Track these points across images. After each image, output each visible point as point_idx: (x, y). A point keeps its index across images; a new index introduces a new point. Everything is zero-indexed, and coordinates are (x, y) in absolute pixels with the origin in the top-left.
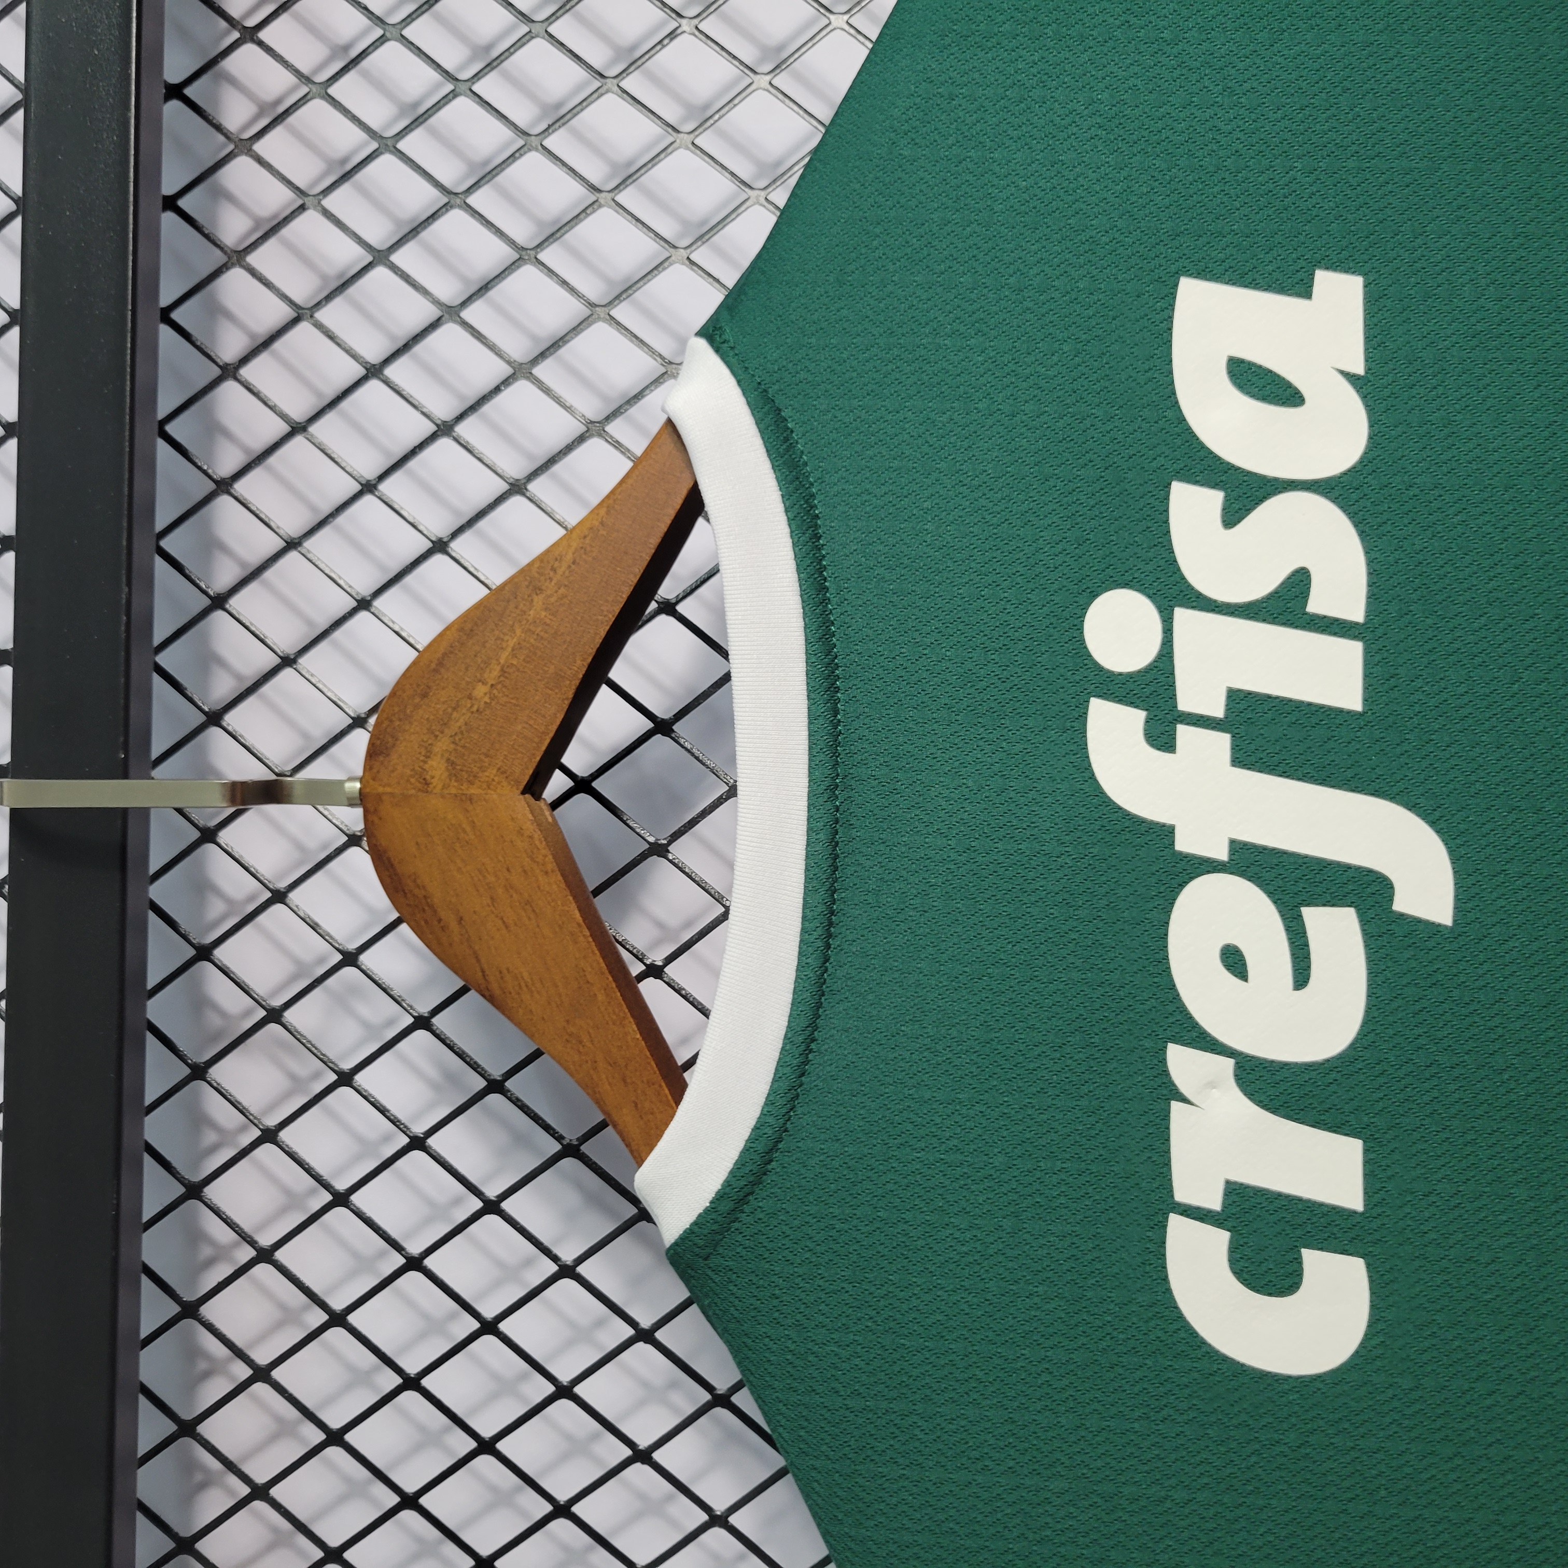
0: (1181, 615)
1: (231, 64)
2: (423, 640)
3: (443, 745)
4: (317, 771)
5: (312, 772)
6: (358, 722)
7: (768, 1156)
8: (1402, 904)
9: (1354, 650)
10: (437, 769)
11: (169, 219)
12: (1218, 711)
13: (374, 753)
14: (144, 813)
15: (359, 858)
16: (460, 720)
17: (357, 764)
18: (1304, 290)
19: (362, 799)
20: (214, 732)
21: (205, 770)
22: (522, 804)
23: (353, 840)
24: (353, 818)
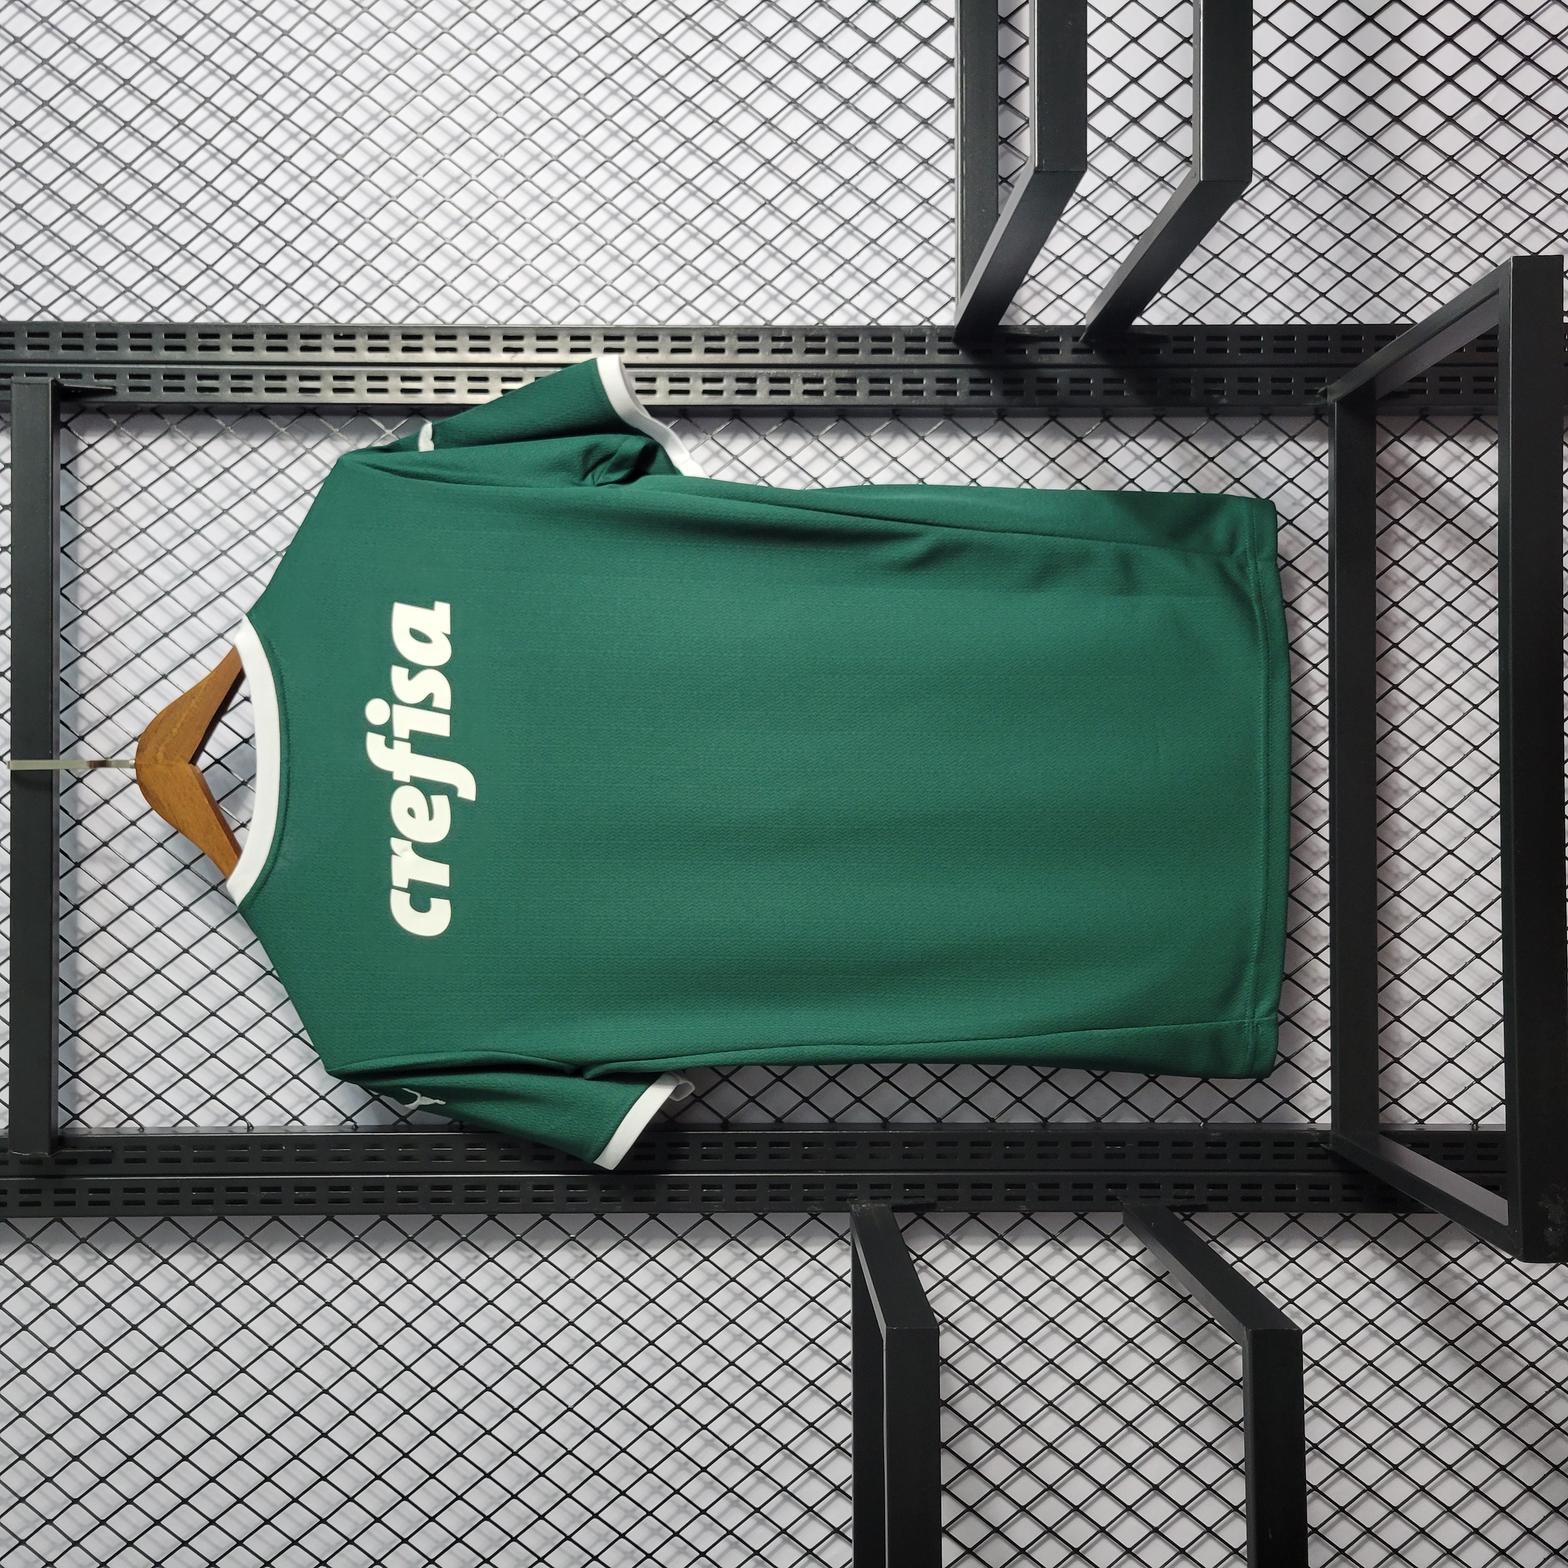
0: (395, 707)
1: (84, 537)
2: (159, 710)
3: (162, 748)
4: (120, 757)
5: (118, 757)
6: (135, 739)
7: (268, 876)
8: (461, 794)
9: (447, 718)
10: (160, 756)
12: (407, 736)
13: (139, 750)
15: (136, 787)
16: (168, 740)
17: (134, 754)
18: (430, 606)
19: (135, 766)
20: (81, 743)
21: (77, 757)
22: (189, 767)
23: (134, 781)
24: (132, 773)
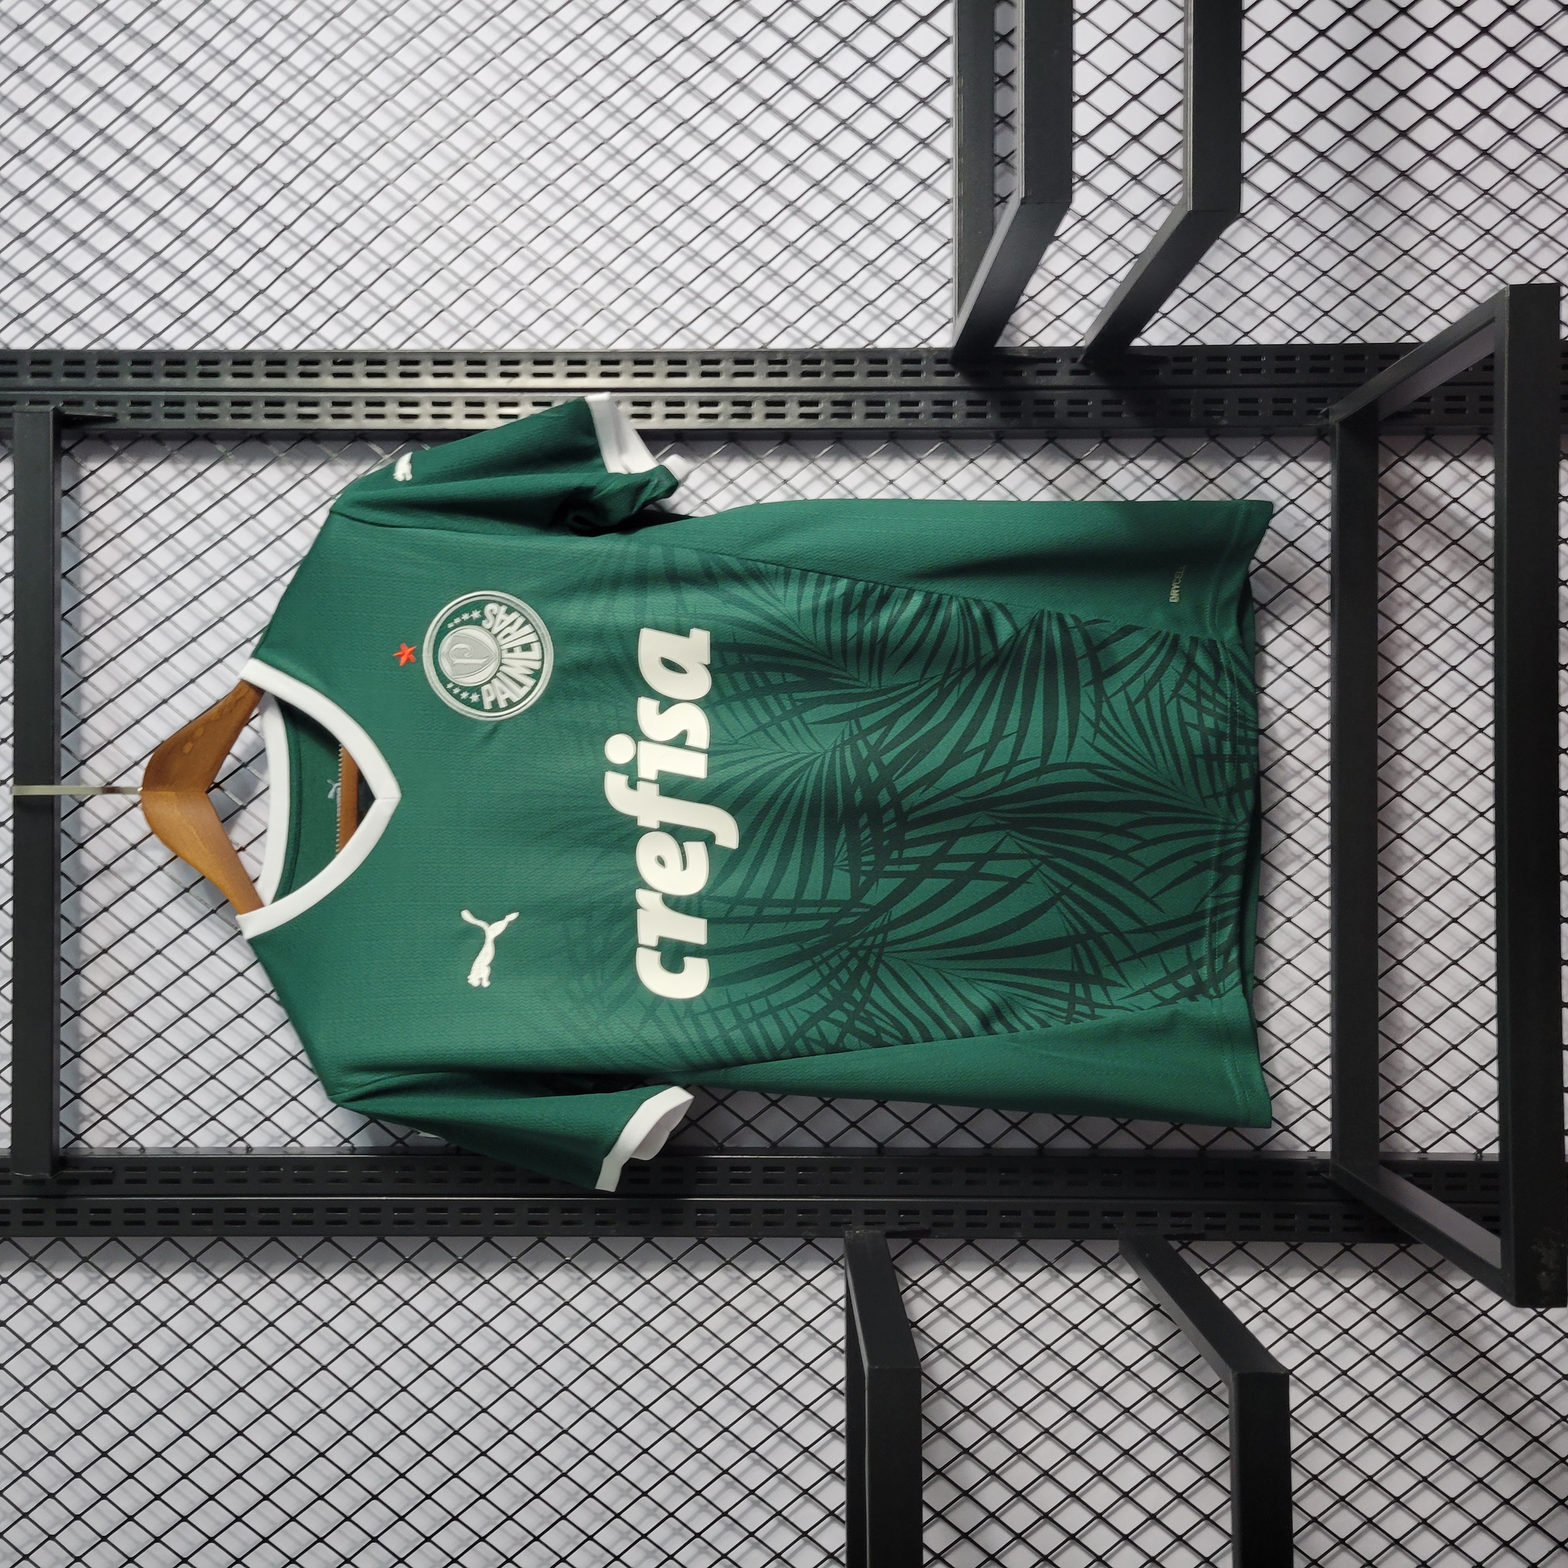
1: (86, 563)
11: (64, 582)
14: (59, 797)
20: (83, 767)
21: (80, 782)
